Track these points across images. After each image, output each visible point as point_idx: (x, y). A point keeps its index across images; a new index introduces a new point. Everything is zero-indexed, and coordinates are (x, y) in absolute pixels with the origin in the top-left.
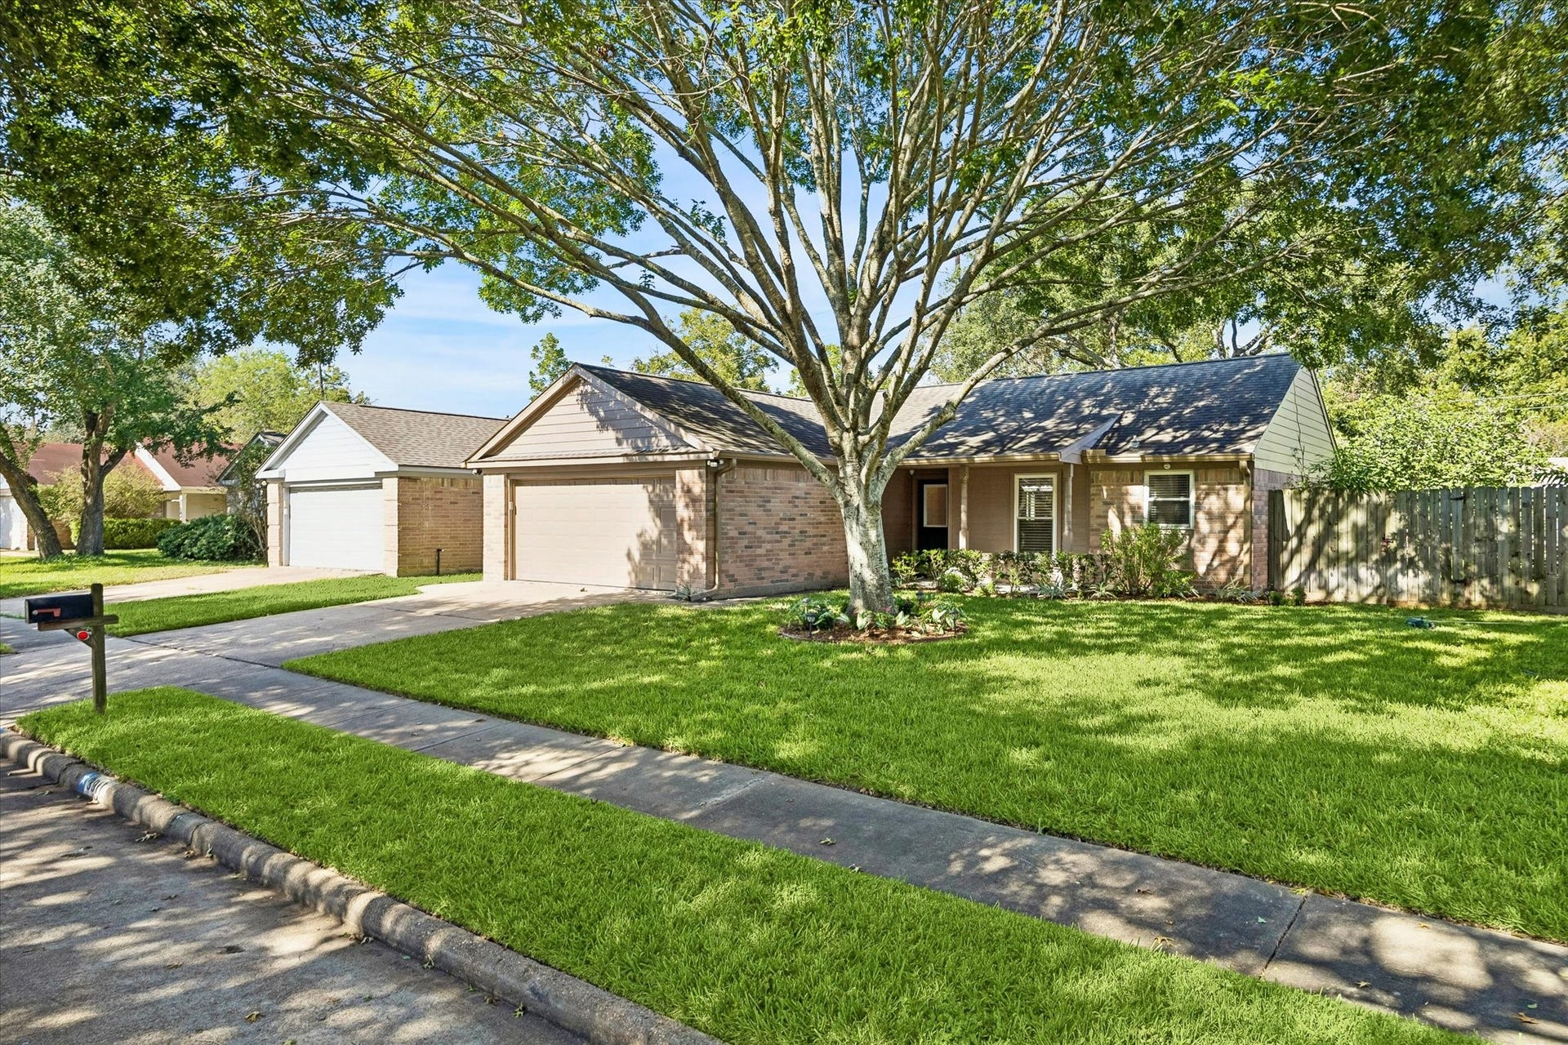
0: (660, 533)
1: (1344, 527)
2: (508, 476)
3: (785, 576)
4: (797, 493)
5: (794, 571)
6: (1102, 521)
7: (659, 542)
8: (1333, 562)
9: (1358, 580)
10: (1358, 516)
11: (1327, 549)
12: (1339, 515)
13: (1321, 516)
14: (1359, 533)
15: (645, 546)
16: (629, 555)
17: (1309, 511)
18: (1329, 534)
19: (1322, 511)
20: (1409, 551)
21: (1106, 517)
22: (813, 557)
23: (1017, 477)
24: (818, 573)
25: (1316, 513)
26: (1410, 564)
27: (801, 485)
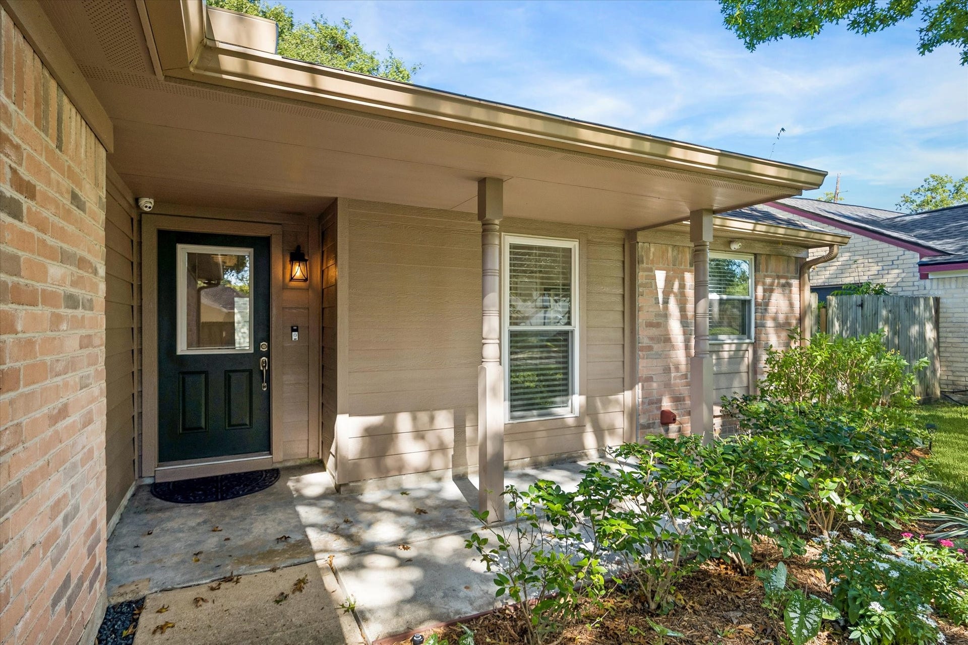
23: (510, 240)
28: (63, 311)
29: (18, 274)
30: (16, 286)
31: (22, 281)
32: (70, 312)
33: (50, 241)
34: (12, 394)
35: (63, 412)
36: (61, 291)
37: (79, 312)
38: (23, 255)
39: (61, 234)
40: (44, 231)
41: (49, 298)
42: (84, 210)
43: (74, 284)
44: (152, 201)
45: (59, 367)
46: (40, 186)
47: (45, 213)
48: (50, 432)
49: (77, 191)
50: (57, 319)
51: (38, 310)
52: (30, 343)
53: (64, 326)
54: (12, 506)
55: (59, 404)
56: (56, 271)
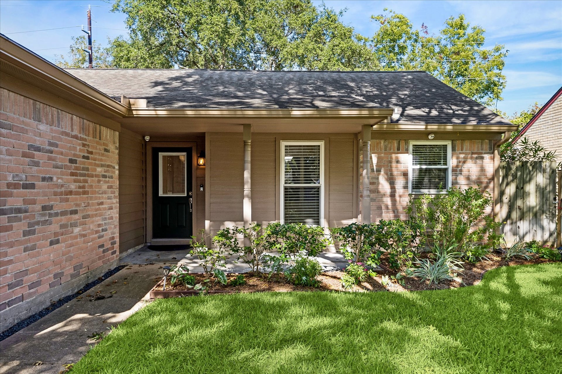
3: (18, 292)
4: (38, 142)
5: (33, 277)
6: (373, 186)
8: (523, 214)
10: (541, 179)
14: (542, 192)
22: (61, 247)
23: (284, 144)
24: (69, 270)
27: (43, 127)
28: (101, 179)
29: (88, 171)
30: (88, 174)
31: (89, 172)
32: (104, 179)
33: (97, 162)
34: (87, 196)
35: (102, 203)
36: (101, 174)
37: (107, 179)
38: (90, 167)
39: (101, 160)
40: (95, 161)
41: (97, 176)
42: (109, 152)
43: (105, 172)
44: (149, 137)
45: (100, 192)
46: (94, 151)
47: (96, 156)
48: (98, 207)
49: (106, 148)
50: (99, 181)
51: (94, 179)
52: (92, 186)
53: (102, 182)
54: (87, 218)
55: (101, 201)
56: (99, 169)
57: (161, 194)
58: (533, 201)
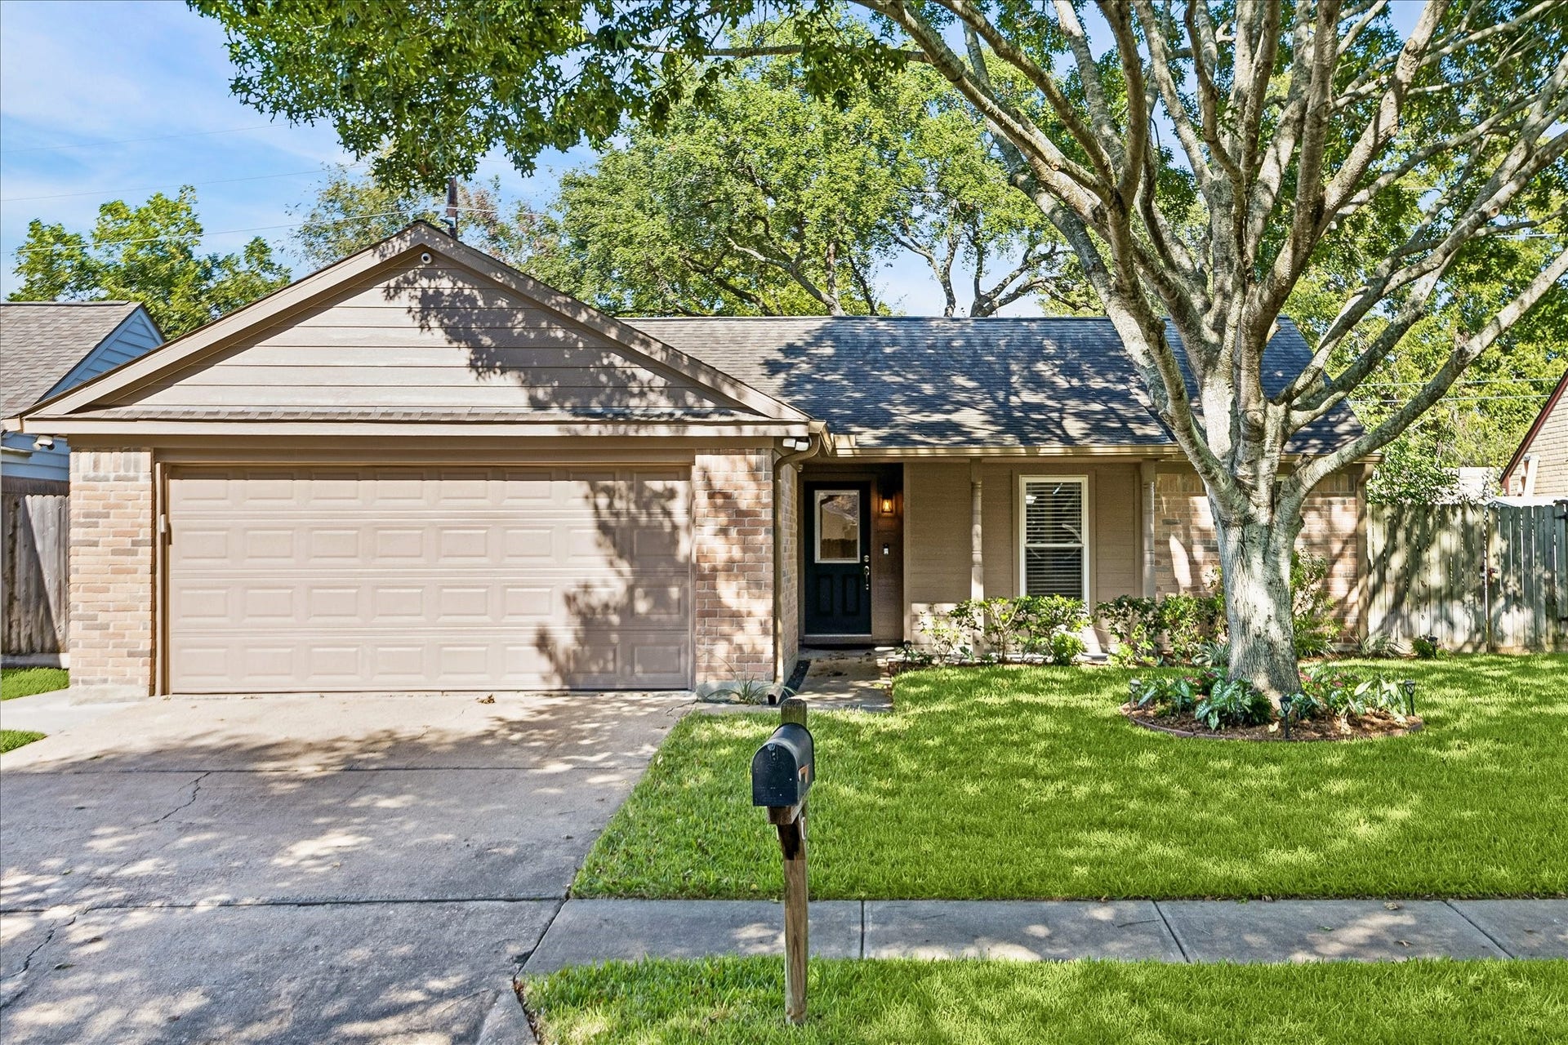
0: (631, 590)
1: (1433, 555)
2: (156, 456)
6: (1162, 548)
7: (627, 610)
8: (1423, 600)
9: (1452, 625)
10: (1449, 541)
11: (1415, 584)
12: (1427, 541)
13: (1408, 539)
14: (1450, 563)
15: (590, 621)
16: (543, 642)
17: (1392, 535)
18: (1415, 564)
19: (1409, 533)
20: (1513, 585)
21: (1167, 543)
23: (1024, 480)
25: (1401, 535)
26: (1514, 600)
57: (818, 559)
58: (1435, 578)
